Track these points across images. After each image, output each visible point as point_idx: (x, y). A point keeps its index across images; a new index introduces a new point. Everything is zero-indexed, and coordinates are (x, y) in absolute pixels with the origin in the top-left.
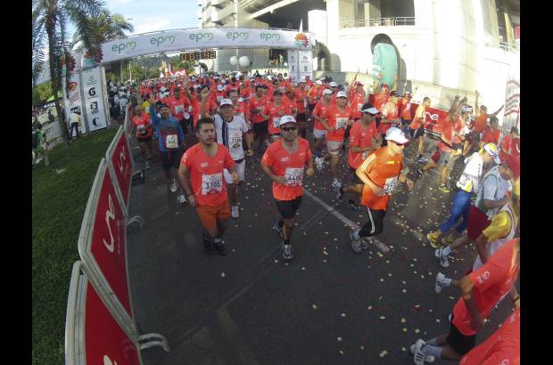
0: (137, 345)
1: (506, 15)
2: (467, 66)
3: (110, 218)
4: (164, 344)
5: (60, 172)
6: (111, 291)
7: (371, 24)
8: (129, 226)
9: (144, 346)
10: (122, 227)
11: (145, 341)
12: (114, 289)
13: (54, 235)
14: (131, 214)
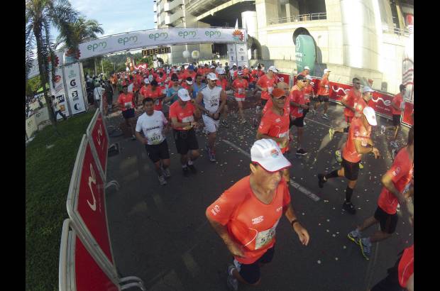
0: (119, 286)
1: (398, 7)
2: (369, 49)
3: (92, 183)
4: (140, 285)
5: (49, 147)
6: (96, 243)
7: (292, 21)
8: (108, 188)
9: (124, 287)
10: (101, 190)
11: (124, 283)
12: (97, 241)
13: (46, 198)
14: (109, 179)
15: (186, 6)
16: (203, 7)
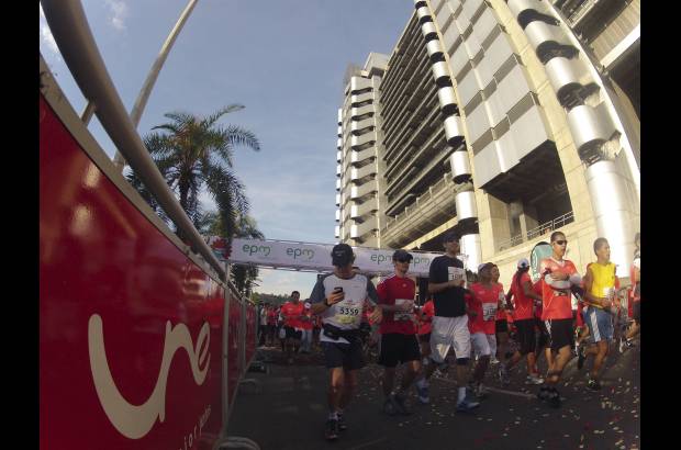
7: (529, 238)
15: (382, 233)
16: (406, 235)
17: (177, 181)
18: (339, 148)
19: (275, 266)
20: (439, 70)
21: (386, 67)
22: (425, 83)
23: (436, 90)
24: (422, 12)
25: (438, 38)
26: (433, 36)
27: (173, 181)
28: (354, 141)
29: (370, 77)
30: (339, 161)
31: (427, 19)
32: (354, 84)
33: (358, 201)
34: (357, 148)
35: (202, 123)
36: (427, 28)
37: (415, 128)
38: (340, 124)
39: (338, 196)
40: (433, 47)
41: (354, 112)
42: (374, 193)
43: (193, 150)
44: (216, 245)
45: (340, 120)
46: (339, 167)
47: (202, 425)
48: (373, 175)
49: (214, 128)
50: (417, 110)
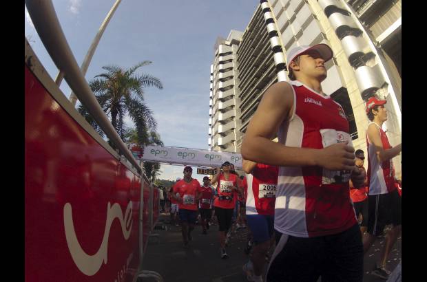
17: (109, 109)
18: (211, 89)
19: (171, 163)
20: (274, 42)
21: (241, 40)
22: (266, 49)
23: (272, 54)
24: (264, 5)
25: (274, 22)
26: (271, 21)
27: (107, 109)
28: (221, 85)
29: (231, 45)
30: (211, 98)
31: (267, 10)
32: (221, 50)
33: (223, 122)
34: (222, 90)
35: (126, 73)
36: (267, 16)
37: (259, 78)
38: (212, 74)
39: (210, 119)
40: (271, 28)
41: (221, 67)
42: (233, 117)
43: (120, 90)
44: (134, 149)
45: (212, 72)
46: (211, 101)
47: (128, 264)
48: (232, 106)
49: (132, 76)
50: (261, 66)
